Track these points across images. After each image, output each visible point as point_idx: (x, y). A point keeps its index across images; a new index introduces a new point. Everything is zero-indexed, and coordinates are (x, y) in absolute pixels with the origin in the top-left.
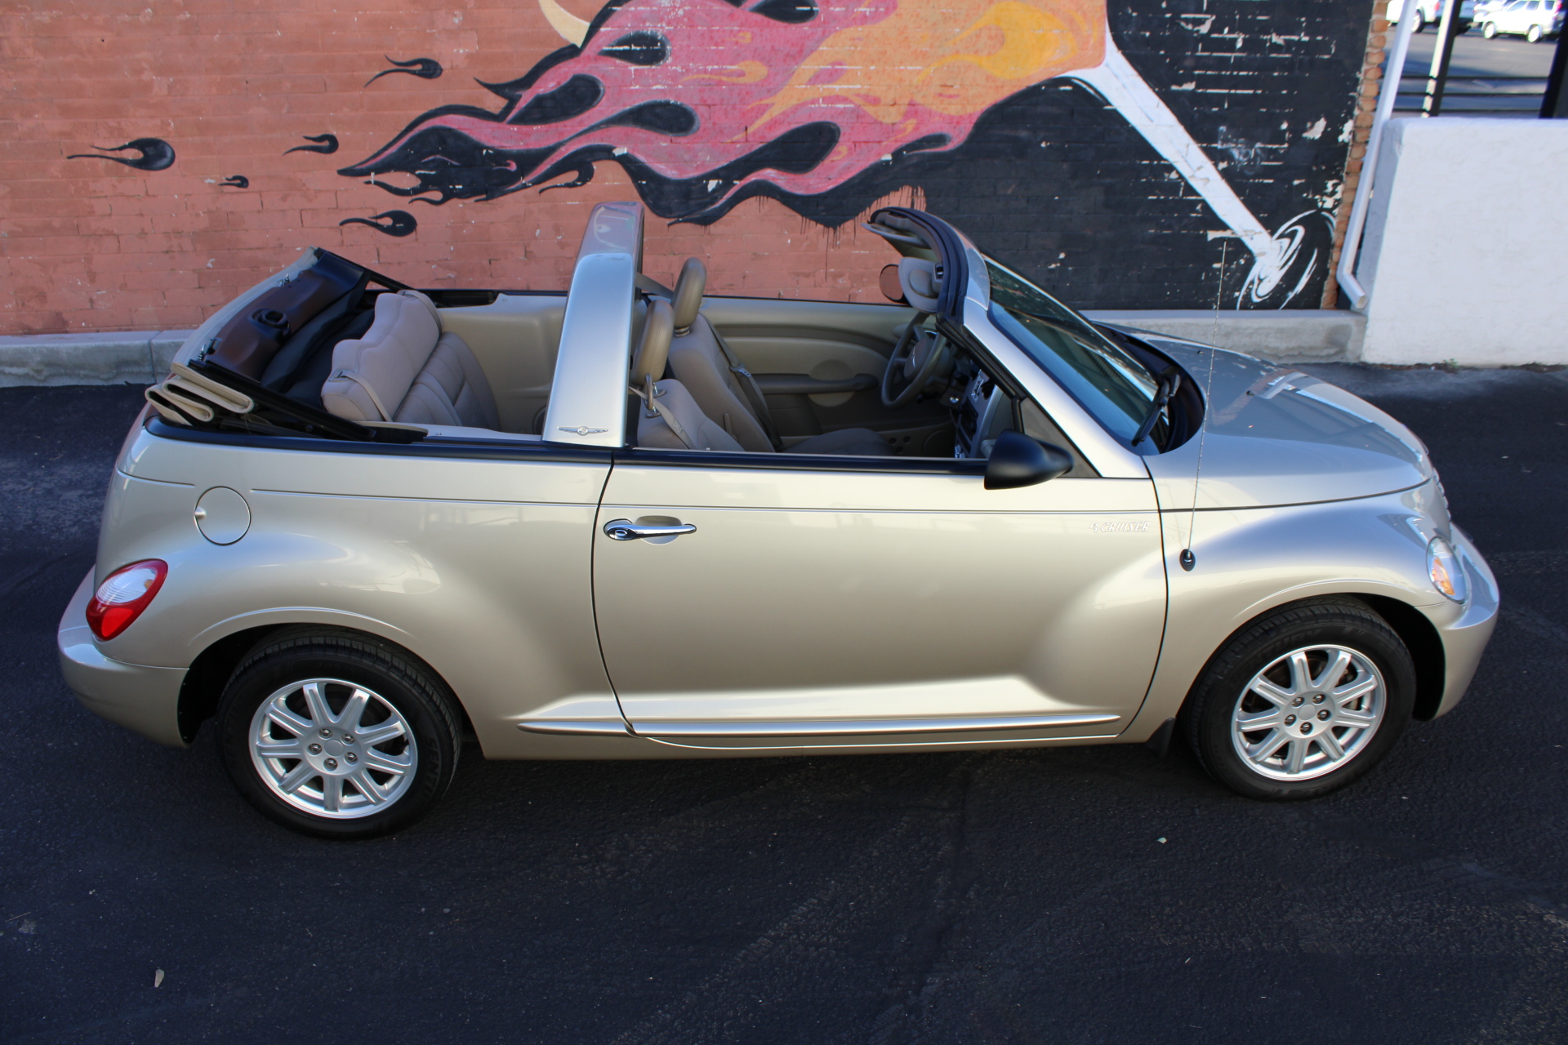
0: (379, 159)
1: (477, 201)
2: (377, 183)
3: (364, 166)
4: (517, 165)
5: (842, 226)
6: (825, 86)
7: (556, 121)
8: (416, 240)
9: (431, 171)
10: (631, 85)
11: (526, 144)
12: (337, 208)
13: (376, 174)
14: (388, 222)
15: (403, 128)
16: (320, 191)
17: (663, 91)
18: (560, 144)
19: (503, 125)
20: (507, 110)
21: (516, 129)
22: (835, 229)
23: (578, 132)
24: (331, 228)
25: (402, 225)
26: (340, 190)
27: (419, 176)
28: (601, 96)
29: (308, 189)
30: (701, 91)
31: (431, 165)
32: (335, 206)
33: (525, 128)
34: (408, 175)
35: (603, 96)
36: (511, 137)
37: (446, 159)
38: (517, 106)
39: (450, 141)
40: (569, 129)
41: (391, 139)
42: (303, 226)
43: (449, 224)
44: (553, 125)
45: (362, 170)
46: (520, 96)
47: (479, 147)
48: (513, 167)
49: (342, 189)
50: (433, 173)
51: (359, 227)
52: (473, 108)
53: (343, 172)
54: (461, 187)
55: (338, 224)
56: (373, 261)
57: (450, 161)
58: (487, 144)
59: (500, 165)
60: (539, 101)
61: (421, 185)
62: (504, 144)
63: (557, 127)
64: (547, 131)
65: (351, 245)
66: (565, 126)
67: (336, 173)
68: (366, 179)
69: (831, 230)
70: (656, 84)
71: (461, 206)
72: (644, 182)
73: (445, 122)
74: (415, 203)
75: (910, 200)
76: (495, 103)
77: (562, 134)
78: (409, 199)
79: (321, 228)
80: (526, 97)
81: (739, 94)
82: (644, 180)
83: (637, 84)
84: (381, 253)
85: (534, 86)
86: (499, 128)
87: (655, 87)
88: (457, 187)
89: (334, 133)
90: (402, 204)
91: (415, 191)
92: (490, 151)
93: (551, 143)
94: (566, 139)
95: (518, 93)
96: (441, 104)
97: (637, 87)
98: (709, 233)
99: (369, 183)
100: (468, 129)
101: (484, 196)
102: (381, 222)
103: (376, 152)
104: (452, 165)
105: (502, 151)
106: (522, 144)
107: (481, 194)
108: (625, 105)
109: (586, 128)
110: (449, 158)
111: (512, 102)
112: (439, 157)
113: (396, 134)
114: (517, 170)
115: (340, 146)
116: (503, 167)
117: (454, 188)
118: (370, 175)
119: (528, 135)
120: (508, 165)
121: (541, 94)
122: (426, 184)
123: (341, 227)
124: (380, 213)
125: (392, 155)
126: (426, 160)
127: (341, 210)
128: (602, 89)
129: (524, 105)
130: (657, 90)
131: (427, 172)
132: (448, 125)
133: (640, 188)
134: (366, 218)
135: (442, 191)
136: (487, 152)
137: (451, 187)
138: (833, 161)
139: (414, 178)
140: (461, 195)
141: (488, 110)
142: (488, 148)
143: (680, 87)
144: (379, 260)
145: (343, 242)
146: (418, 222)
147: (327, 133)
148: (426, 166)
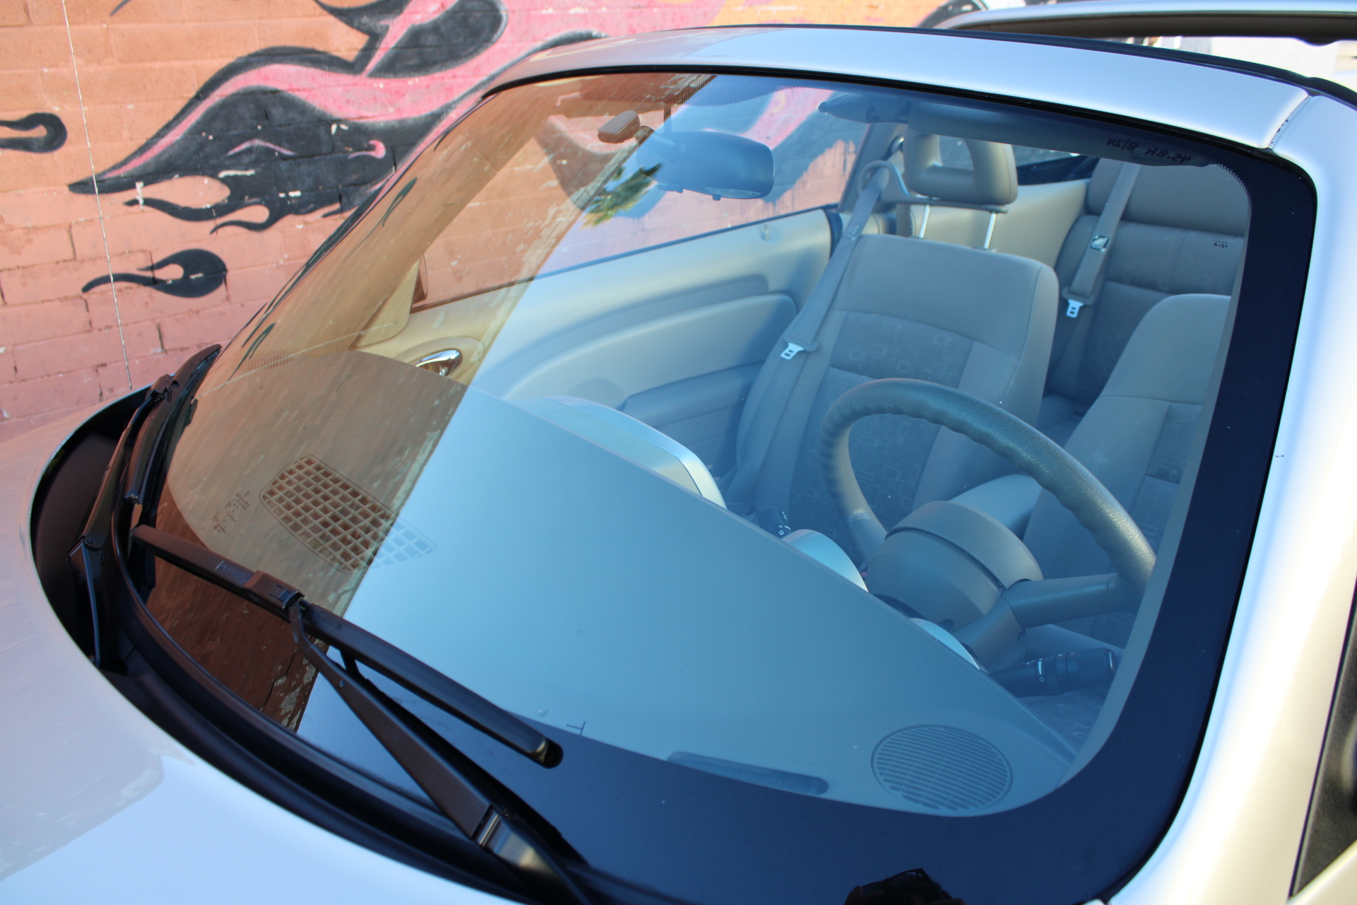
0: (149, 156)
1: (325, 216)
2: (149, 202)
3: (122, 172)
4: (386, 147)
5: (781, 199)
6: (764, 8)
7: (440, 70)
8: (228, 298)
9: (246, 169)
10: (543, 8)
11: (399, 110)
12: (75, 259)
13: (146, 184)
14: (174, 273)
15: (192, 94)
16: (35, 228)
17: (584, 16)
18: (447, 108)
19: (362, 79)
20: (368, 52)
21: (381, 86)
22: (774, 204)
23: (473, 86)
24: (65, 299)
25: (200, 275)
26: (77, 222)
27: (225, 181)
28: (503, 25)
29: (11, 229)
30: (630, 16)
31: (246, 160)
32: (70, 255)
33: (395, 83)
34: (206, 180)
35: (506, 25)
36: (375, 99)
37: (271, 146)
38: (383, 45)
39: (277, 113)
40: (460, 81)
41: (171, 116)
42: (5, 303)
43: (281, 262)
44: (438, 75)
45: (118, 178)
46: (387, 28)
47: (325, 121)
48: (380, 151)
49: (82, 219)
50: (250, 173)
51: (120, 290)
52: (313, 51)
53: (81, 187)
54: (298, 194)
55: (79, 291)
56: (152, 351)
57: (277, 148)
58: (337, 113)
59: (360, 150)
60: (416, 37)
61: (229, 198)
62: (365, 113)
63: (443, 78)
64: (428, 86)
65: (108, 327)
66: (454, 77)
67: (66, 189)
68: (128, 195)
69: (770, 205)
70: (574, 6)
71: (300, 227)
72: (564, 162)
73: (266, 78)
74: (221, 231)
75: (842, 159)
76: (346, 41)
77: (450, 90)
78: (210, 225)
79: (43, 302)
80: (396, 30)
81: (673, 20)
82: (565, 159)
83: (550, 6)
84: (166, 331)
85: (408, 9)
86: (355, 84)
87: (573, 11)
88: (292, 194)
89: (56, 110)
90: (198, 236)
91: (220, 210)
92: (344, 127)
93: (435, 107)
94: (456, 97)
95: (383, 23)
96: (257, 45)
97: (550, 11)
98: (643, 229)
99: (134, 203)
100: (305, 90)
101: (337, 206)
102: (160, 274)
103: (142, 142)
104: (284, 158)
105: (362, 125)
106: (391, 110)
107: (331, 202)
108: (535, 40)
109: (484, 78)
110: (275, 144)
111: (375, 38)
112: (258, 142)
113: (179, 105)
114: (386, 157)
115: (71, 135)
116: (364, 153)
117: (288, 198)
118: (133, 187)
119: (400, 94)
120: (372, 148)
121: (418, 23)
122: (240, 194)
123: (85, 296)
124: (158, 258)
125: (172, 145)
126: (237, 150)
127: (83, 261)
128: (504, 14)
129: (393, 44)
130: (576, 15)
131: (239, 173)
132: (272, 85)
133: (558, 169)
134: (134, 272)
135: (269, 205)
136: (339, 129)
137: (282, 195)
138: (772, 114)
139: (217, 185)
140: (299, 208)
141: (336, 54)
142: (338, 121)
143: (604, 10)
144: (162, 346)
145: (90, 323)
146: (229, 265)
147: (40, 111)
148: (236, 162)
